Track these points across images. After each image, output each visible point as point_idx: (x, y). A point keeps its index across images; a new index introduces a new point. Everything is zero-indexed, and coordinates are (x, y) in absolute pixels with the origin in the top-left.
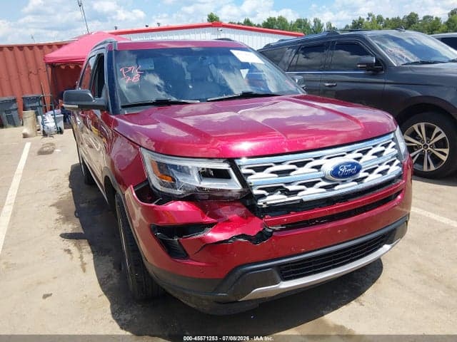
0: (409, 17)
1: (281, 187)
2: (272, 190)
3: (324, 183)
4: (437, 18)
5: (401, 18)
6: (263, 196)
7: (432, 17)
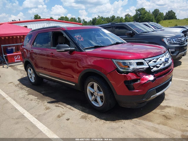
0: (112, 17)
1: (156, 66)
2: (154, 67)
3: (163, 64)
4: (121, 17)
5: (109, 18)
6: (153, 68)
7: (120, 17)
